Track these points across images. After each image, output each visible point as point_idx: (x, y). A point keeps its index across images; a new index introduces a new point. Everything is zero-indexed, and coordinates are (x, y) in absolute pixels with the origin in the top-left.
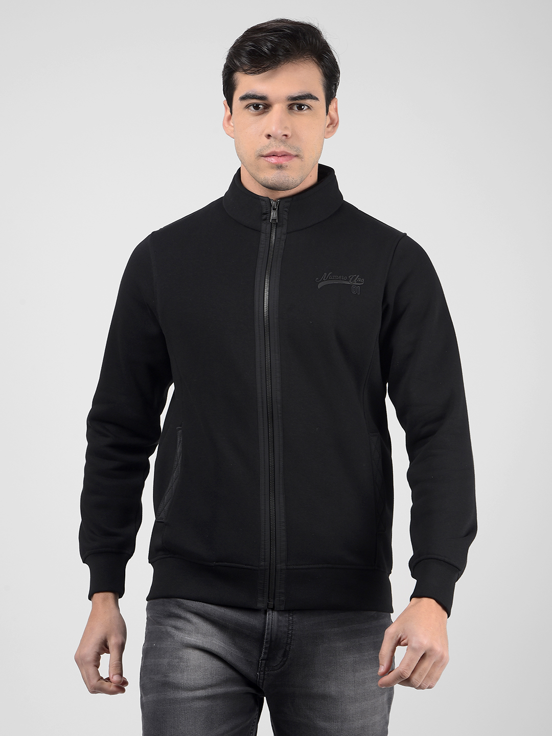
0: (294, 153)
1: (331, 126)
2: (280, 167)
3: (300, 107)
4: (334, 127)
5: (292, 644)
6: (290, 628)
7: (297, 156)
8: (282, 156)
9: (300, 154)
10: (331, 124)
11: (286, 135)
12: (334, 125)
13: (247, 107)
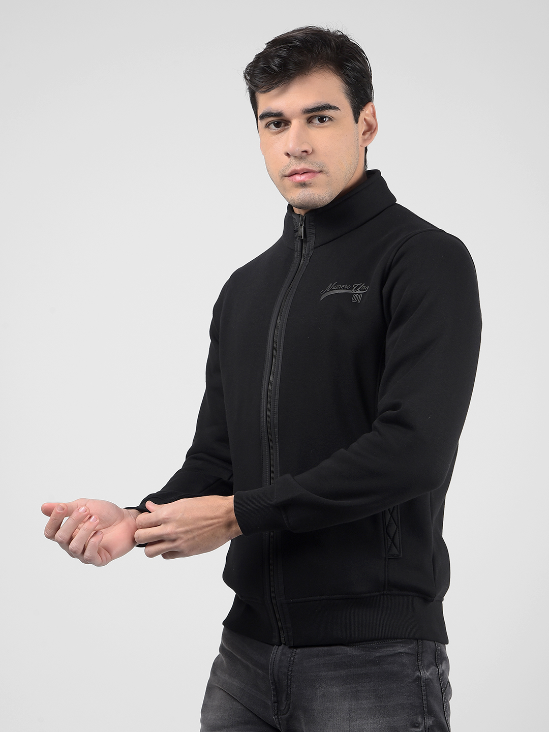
0: (318, 169)
1: (369, 133)
2: (303, 185)
3: (321, 120)
4: (371, 133)
5: (292, 686)
6: (290, 669)
7: (320, 172)
8: (304, 173)
9: (324, 169)
10: (369, 130)
11: (306, 151)
12: (372, 131)
13: (267, 126)
